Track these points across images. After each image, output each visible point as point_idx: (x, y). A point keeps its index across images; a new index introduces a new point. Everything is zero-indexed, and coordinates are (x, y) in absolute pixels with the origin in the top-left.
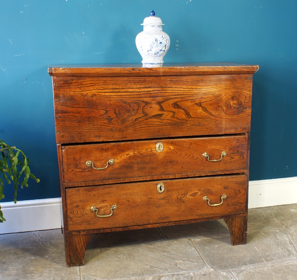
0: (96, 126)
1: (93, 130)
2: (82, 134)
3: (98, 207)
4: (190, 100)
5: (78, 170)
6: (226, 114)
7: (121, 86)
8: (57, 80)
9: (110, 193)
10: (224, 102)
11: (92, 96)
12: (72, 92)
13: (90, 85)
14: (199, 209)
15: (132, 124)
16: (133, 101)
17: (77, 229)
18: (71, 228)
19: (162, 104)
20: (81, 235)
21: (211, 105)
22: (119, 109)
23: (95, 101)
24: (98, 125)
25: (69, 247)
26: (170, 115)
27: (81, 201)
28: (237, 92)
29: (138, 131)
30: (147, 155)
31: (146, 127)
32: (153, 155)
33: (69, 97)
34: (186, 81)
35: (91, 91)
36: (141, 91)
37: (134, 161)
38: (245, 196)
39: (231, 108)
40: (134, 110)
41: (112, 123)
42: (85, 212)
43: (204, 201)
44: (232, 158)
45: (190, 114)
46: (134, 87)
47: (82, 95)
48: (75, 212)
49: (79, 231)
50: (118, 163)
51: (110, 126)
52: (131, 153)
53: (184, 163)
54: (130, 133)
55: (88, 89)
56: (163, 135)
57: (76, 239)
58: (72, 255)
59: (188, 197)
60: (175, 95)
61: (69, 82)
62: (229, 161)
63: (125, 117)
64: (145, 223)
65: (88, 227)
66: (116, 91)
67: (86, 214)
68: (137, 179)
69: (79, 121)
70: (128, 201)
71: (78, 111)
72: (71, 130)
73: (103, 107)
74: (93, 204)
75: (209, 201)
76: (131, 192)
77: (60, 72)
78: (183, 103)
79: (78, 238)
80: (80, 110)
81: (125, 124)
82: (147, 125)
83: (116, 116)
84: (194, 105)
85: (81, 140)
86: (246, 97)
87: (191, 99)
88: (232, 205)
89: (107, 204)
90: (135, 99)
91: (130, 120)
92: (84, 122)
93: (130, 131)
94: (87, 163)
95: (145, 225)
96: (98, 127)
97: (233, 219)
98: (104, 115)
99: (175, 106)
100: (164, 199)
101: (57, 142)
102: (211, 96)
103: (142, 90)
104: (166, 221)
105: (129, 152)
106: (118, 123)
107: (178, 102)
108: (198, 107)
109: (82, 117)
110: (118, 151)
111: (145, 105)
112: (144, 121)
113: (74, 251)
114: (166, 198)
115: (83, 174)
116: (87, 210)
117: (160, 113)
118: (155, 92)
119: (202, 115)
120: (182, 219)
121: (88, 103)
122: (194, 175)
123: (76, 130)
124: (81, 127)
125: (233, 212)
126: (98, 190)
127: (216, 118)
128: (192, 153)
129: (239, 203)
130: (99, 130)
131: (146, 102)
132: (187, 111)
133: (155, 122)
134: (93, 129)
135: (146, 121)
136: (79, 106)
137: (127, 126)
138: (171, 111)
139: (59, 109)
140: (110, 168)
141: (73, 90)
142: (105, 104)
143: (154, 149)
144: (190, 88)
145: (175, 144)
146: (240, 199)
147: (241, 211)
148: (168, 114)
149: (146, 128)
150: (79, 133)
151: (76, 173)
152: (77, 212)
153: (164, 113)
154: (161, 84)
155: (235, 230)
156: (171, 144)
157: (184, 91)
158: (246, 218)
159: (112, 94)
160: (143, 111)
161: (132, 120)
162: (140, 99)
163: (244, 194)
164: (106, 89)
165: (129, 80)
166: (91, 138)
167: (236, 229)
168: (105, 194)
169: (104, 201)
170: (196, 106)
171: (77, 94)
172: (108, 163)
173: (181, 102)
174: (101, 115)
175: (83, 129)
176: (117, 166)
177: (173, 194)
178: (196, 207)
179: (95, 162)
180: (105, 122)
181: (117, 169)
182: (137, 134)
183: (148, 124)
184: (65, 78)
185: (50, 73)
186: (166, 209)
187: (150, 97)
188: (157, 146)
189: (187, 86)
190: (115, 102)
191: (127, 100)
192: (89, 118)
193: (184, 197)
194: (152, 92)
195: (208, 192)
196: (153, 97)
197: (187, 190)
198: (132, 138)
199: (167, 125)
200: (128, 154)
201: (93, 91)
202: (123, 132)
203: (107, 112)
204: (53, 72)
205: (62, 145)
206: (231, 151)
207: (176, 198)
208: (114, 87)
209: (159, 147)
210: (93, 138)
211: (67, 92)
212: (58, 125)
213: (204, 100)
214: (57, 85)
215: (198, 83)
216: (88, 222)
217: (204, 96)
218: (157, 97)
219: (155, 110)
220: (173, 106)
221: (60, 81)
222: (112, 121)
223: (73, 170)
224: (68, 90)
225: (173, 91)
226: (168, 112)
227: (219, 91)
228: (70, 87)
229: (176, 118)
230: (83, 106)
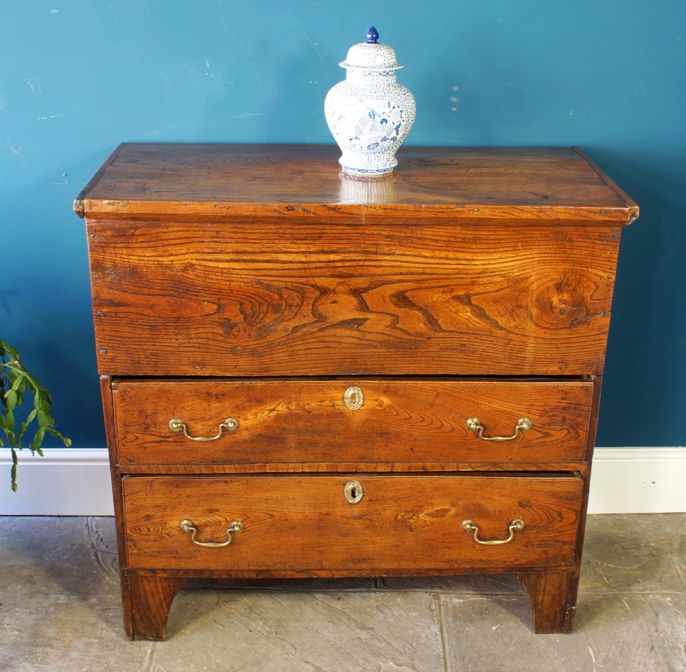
0: (195, 341)
1: (187, 349)
2: (161, 357)
3: (196, 523)
4: (440, 287)
5: (148, 438)
6: (536, 325)
7: (258, 246)
8: (98, 228)
9: (227, 494)
10: (535, 296)
11: (185, 269)
12: (135, 258)
13: (179, 241)
14: (449, 548)
15: (284, 339)
16: (289, 285)
17: (148, 566)
18: (133, 561)
19: (363, 295)
20: (158, 579)
21: (496, 301)
22: (252, 304)
23: (191, 281)
24: (199, 338)
25: (131, 602)
26: (385, 322)
27: (158, 506)
28: (572, 271)
29: (299, 356)
30: (323, 416)
31: (322, 348)
32: (337, 416)
33: (129, 269)
34: (432, 240)
35: (182, 257)
36: (309, 259)
37: (288, 426)
38: (576, 527)
39: (553, 312)
40: (291, 305)
41: (234, 335)
42: (167, 531)
43: (465, 530)
44: (546, 436)
45: (440, 322)
46: (292, 250)
47: (160, 264)
48: (144, 529)
49: (153, 570)
50: (247, 429)
51: (229, 340)
52: (282, 408)
53: (416, 439)
54: (280, 361)
55: (173, 252)
56: (366, 369)
57: (147, 586)
58: (138, 617)
59: (422, 518)
60: (401, 274)
61: (128, 234)
62: (536, 441)
63: (267, 322)
64: (312, 568)
65: (175, 564)
66: (245, 258)
67: (168, 535)
68: (294, 468)
69: (154, 326)
70: (272, 515)
71: (151, 303)
72: (133, 346)
73: (212, 296)
74: (186, 516)
75: (477, 531)
76: (279, 496)
77: (102, 211)
78: (422, 293)
79: (152, 584)
80: (153, 300)
81: (268, 339)
82: (323, 345)
83: (245, 319)
84: (451, 301)
85: (158, 369)
86: (597, 286)
87: (443, 286)
88: (538, 545)
89: (219, 519)
90: (293, 279)
91: (279, 329)
92: (164, 328)
93: (281, 355)
94: (171, 422)
95: (313, 571)
96: (198, 343)
97: (539, 576)
98: (214, 316)
99: (399, 300)
100: (360, 517)
101: (99, 370)
102: (498, 279)
103: (314, 258)
104: (363, 566)
105: (276, 404)
107: (408, 291)
108: (460, 306)
109: (160, 317)
110: (248, 401)
111: (321, 295)
112: (317, 334)
113: (141, 610)
114: (365, 517)
115: (162, 448)
116: (172, 527)
117: (359, 316)
118: (347, 264)
119: (470, 326)
121: (175, 284)
122: (443, 468)
123: (144, 347)
124: (157, 340)
125: (539, 561)
126: (198, 486)
127: (511, 335)
128: (439, 417)
129: (558, 541)
130: (203, 350)
131: (324, 288)
132: (430, 315)
133: (344, 336)
134: (188, 347)
135: (321, 334)
136: (152, 291)
137: (272, 343)
139: (103, 296)
140: (228, 439)
141: (138, 252)
142: (218, 290)
143: (340, 402)
144: (441, 258)
145: (395, 393)
146: (560, 533)
148: (380, 320)
149: (321, 351)
150: (152, 354)
151: (146, 445)
152: (149, 530)
153: (368, 316)
154: (362, 246)
155: (543, 601)
156: (385, 392)
157: (426, 266)
158: (576, 576)
159: (236, 265)
160: (313, 309)
161: (286, 330)
162: (308, 279)
163: (574, 523)
164: (222, 252)
165: (279, 231)
166: (183, 368)
167: (547, 598)
169: (211, 511)
170: (455, 303)
171: (146, 262)
172: (223, 427)
173: (415, 293)
174: (207, 315)
175: (163, 344)
176: (245, 435)
177: (383, 509)
178: (443, 541)
179: (191, 424)
180: (215, 331)
181: (245, 441)
182: (297, 363)
183: (324, 342)
184: (118, 224)
185: (78, 213)
186: (366, 540)
187: (332, 276)
188: (350, 392)
189: (433, 250)
191: (273, 281)
192: (177, 320)
193: (411, 518)
194: (339, 264)
195: (476, 511)
196: (340, 276)
197: (421, 502)
198: (285, 372)
199: (376, 347)
200: (273, 410)
201: (187, 256)
202: (262, 356)
203: (221, 307)
204: (85, 210)
205: (113, 378)
206: (544, 418)
207: (392, 519)
208: (241, 247)
209: (353, 396)
210: (187, 368)
211: (123, 256)
212: (102, 333)
213: (477, 289)
214: (97, 240)
215: (465, 245)
216: (174, 554)
217: (478, 278)
218: (353, 276)
219: (346, 308)
220: (394, 299)
221: (104, 231)
222: (235, 331)
223: (137, 438)
224: (125, 251)
225: (394, 264)
226: (380, 316)
227: (523, 267)
228: (130, 245)
229: (401, 329)
230: (162, 292)
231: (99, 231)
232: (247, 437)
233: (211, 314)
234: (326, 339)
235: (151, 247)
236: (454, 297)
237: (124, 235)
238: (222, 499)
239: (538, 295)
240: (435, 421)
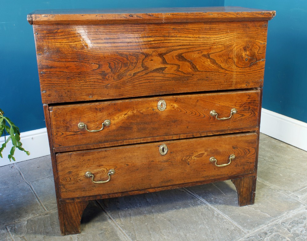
0: (89, 83)
1: (85, 88)
2: (72, 93)
3: (93, 172)
4: (197, 51)
5: (68, 133)
6: (237, 66)
7: (116, 35)
8: (39, 30)
9: (107, 157)
10: (235, 53)
11: (83, 48)
12: (58, 44)
14: (205, 171)
15: (130, 79)
16: (131, 53)
17: (70, 197)
18: (64, 195)
19: (164, 56)
20: (76, 203)
21: (220, 56)
22: (114, 63)
23: (85, 53)
24: (91, 82)
25: (63, 216)
26: (174, 68)
27: (75, 166)
28: (250, 42)
29: (137, 87)
30: (148, 115)
31: (147, 83)
32: (155, 114)
33: (55, 50)
34: (193, 30)
36: (140, 41)
37: (133, 121)
38: (255, 155)
39: (243, 60)
40: (132, 63)
41: (107, 79)
42: (79, 179)
43: (211, 162)
44: (243, 115)
45: (197, 67)
46: (131, 37)
47: (70, 46)
48: (68, 179)
49: (73, 199)
50: (115, 124)
51: (105, 82)
52: (130, 113)
53: (189, 122)
54: (128, 90)
55: (77, 40)
56: (166, 92)
57: (71, 207)
58: (67, 223)
59: (193, 158)
60: (180, 46)
61: (54, 32)
62: (239, 119)
63: (122, 71)
64: (146, 188)
65: (83, 194)
66: (110, 41)
67: (80, 180)
68: (136, 141)
69: (68, 77)
70: (127, 165)
71: (67, 66)
72: (59, 88)
73: (95, 60)
74: (88, 170)
75: (216, 162)
76: (131, 155)
77: (42, 20)
78: (189, 54)
79: (73, 206)
80: (68, 64)
81: (122, 80)
82: (147, 81)
83: (111, 71)
84: (202, 57)
85: (71, 98)
86: (260, 47)
87: (198, 50)
88: (241, 165)
89: (104, 169)
90: (133, 51)
91: (127, 75)
92: (73, 78)
93: (128, 87)
94: (79, 124)
95: (147, 190)
96: (90, 84)
97: (241, 180)
98: (96, 71)
99: (179, 58)
100: (166, 161)
101: (43, 101)
102: (220, 46)
104: (169, 184)
105: (128, 110)
106: (114, 78)
107: (183, 53)
108: (205, 59)
109: (71, 72)
110: (114, 111)
111: (145, 58)
112: (145, 76)
113: (68, 220)
114: (169, 161)
115: (75, 137)
116: (81, 176)
117: (163, 66)
118: (156, 42)
119: (210, 68)
120: (186, 181)
121: (78, 56)
122: (201, 135)
123: (64, 88)
124: (70, 84)
125: (241, 172)
126: (93, 154)
127: (226, 72)
128: (199, 111)
129: (248, 163)
130: (92, 87)
131: (146, 54)
132: (193, 64)
133: (156, 76)
134: (85, 86)
136: (67, 59)
137: (124, 82)
138: (175, 64)
139: (43, 64)
140: (106, 130)
141: (60, 41)
142: (98, 58)
143: (156, 108)
144: (196, 38)
145: (179, 101)
146: (249, 158)
147: (250, 171)
148: (172, 68)
149: (146, 84)
150: (68, 91)
151: (67, 137)
152: (70, 179)
153: (167, 66)
154: (163, 33)
155: (242, 191)
156: (175, 101)
157: (191, 41)
158: (255, 178)
159: (106, 45)
160: (142, 64)
161: (130, 75)
162: (139, 50)
163: (254, 154)
164: (99, 39)
165: (125, 28)
166: (83, 97)
167: (245, 189)
168: (101, 158)
169: (100, 166)
170: (203, 58)
171: (64, 46)
172: (104, 124)
173: (186, 54)
174: (94, 70)
175: (73, 86)
176: (114, 127)
177: (176, 156)
178: (202, 168)
179: (89, 124)
181: (114, 131)
182: (136, 91)
183: (148, 79)
184: (49, 27)
185: (29, 21)
186: (169, 172)
187: (150, 48)
188: (160, 103)
189: (193, 34)
190: (110, 54)
191: (124, 52)
192: (80, 74)
193: (189, 159)
194: (153, 42)
195: (216, 153)
196: (154, 48)
197: (192, 151)
198: (131, 95)
199: (170, 81)
200: (126, 114)
202: (120, 88)
203: (100, 66)
204: (33, 20)
205: (50, 105)
206: (241, 108)
207: (181, 160)
208: (108, 36)
209: (162, 105)
210: (85, 97)
211: (52, 43)
212: (43, 82)
213: (212, 51)
214: (39, 35)
215: (206, 31)
216: (83, 189)
217: (212, 46)
218: (159, 47)
219: (157, 63)
220: (178, 57)
221: (43, 31)
222: (107, 77)
223: (63, 134)
224: (53, 41)
225: (177, 41)
226: (171, 66)
227: (231, 40)
228: (55, 37)
229: (181, 71)
230: (72, 60)
232: (115, 128)
233: (96, 70)
234: (149, 78)
235: (65, 38)
236: (203, 55)
237: (52, 33)
238: (105, 159)
239: (237, 53)
240: (197, 113)
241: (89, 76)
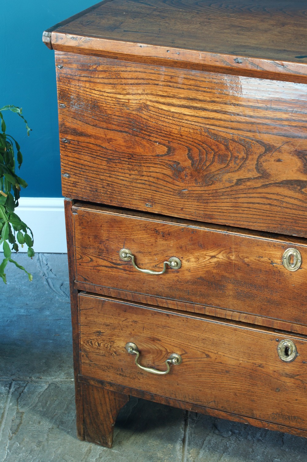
0: (146, 178)
1: (139, 185)
2: (116, 189)
5: (102, 262)
7: (209, 95)
8: (65, 60)
11: (140, 109)
12: (96, 92)
13: (136, 81)
15: (228, 189)
16: (235, 137)
22: (200, 151)
23: (144, 120)
24: (150, 176)
29: (242, 209)
30: (261, 271)
31: (264, 204)
32: (276, 274)
33: (90, 102)
35: (138, 97)
36: (257, 114)
40: (237, 158)
41: (181, 178)
47: (118, 101)
51: (178, 183)
52: (222, 256)
55: (130, 91)
61: (91, 69)
63: (213, 171)
66: (195, 105)
67: (115, 352)
69: (110, 159)
71: (108, 137)
72: (92, 175)
73: (162, 138)
80: (111, 135)
81: (213, 187)
82: (266, 201)
83: (192, 165)
85: (112, 199)
90: (240, 133)
91: (224, 179)
92: (119, 163)
96: (149, 181)
98: (163, 158)
103: (261, 113)
105: (217, 252)
106: (196, 180)
109: (116, 151)
110: (191, 244)
111: (265, 152)
112: (260, 190)
117: (302, 177)
118: (294, 124)
121: (130, 122)
123: (102, 177)
124: (113, 173)
130: (153, 188)
131: (269, 145)
134: (139, 183)
135: (263, 190)
136: (110, 125)
137: (217, 192)
139: (68, 125)
141: (99, 87)
142: (168, 133)
143: (278, 261)
149: (264, 207)
150: (108, 185)
151: (99, 268)
160: (257, 164)
161: (230, 181)
162: (254, 134)
164: (174, 97)
166: (134, 202)
168: (157, 326)
171: (106, 98)
172: (166, 264)
174: (158, 155)
175: (118, 177)
179: (139, 256)
180: (165, 172)
182: (239, 215)
184: (83, 59)
190: (192, 131)
191: (220, 131)
200: (214, 257)
201: (142, 97)
202: (207, 203)
203: (171, 150)
209: (291, 257)
210: (139, 203)
211: (86, 90)
212: (66, 158)
214: (64, 71)
219: (289, 169)
221: (70, 63)
222: (182, 175)
223: (92, 260)
224: (88, 85)
228: (92, 80)
230: (119, 128)
231: (66, 63)
233: (162, 156)
234: (269, 196)
235: (110, 84)
237: (88, 70)
238: (164, 330)
241: (148, 165)
